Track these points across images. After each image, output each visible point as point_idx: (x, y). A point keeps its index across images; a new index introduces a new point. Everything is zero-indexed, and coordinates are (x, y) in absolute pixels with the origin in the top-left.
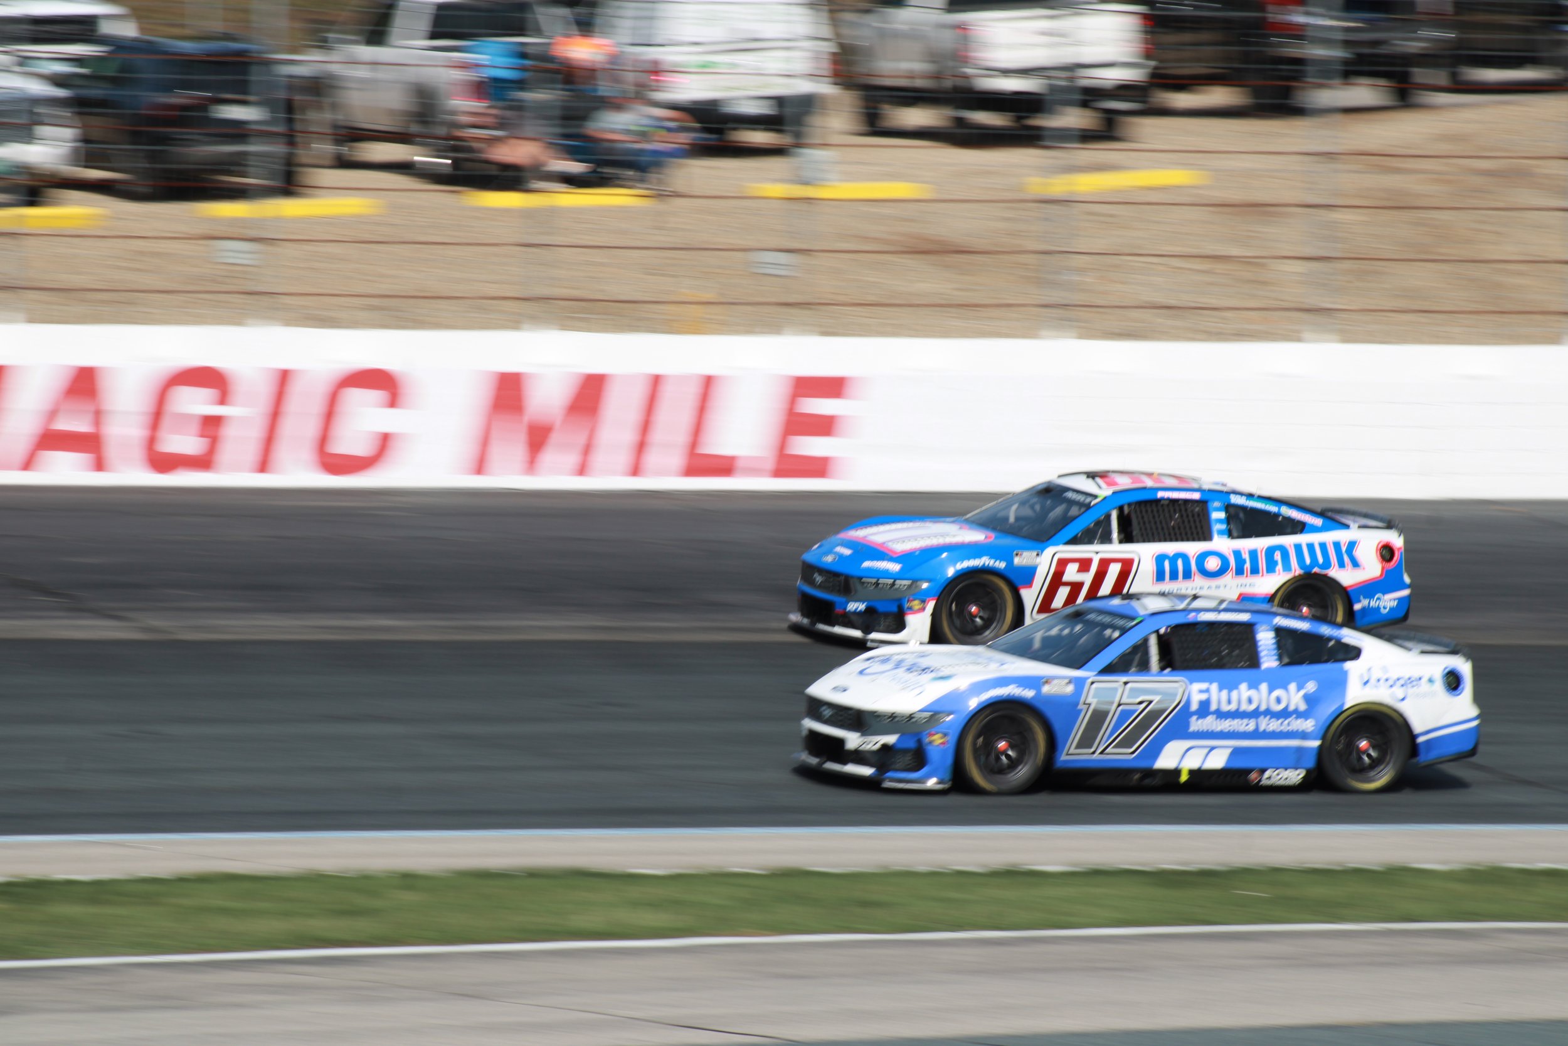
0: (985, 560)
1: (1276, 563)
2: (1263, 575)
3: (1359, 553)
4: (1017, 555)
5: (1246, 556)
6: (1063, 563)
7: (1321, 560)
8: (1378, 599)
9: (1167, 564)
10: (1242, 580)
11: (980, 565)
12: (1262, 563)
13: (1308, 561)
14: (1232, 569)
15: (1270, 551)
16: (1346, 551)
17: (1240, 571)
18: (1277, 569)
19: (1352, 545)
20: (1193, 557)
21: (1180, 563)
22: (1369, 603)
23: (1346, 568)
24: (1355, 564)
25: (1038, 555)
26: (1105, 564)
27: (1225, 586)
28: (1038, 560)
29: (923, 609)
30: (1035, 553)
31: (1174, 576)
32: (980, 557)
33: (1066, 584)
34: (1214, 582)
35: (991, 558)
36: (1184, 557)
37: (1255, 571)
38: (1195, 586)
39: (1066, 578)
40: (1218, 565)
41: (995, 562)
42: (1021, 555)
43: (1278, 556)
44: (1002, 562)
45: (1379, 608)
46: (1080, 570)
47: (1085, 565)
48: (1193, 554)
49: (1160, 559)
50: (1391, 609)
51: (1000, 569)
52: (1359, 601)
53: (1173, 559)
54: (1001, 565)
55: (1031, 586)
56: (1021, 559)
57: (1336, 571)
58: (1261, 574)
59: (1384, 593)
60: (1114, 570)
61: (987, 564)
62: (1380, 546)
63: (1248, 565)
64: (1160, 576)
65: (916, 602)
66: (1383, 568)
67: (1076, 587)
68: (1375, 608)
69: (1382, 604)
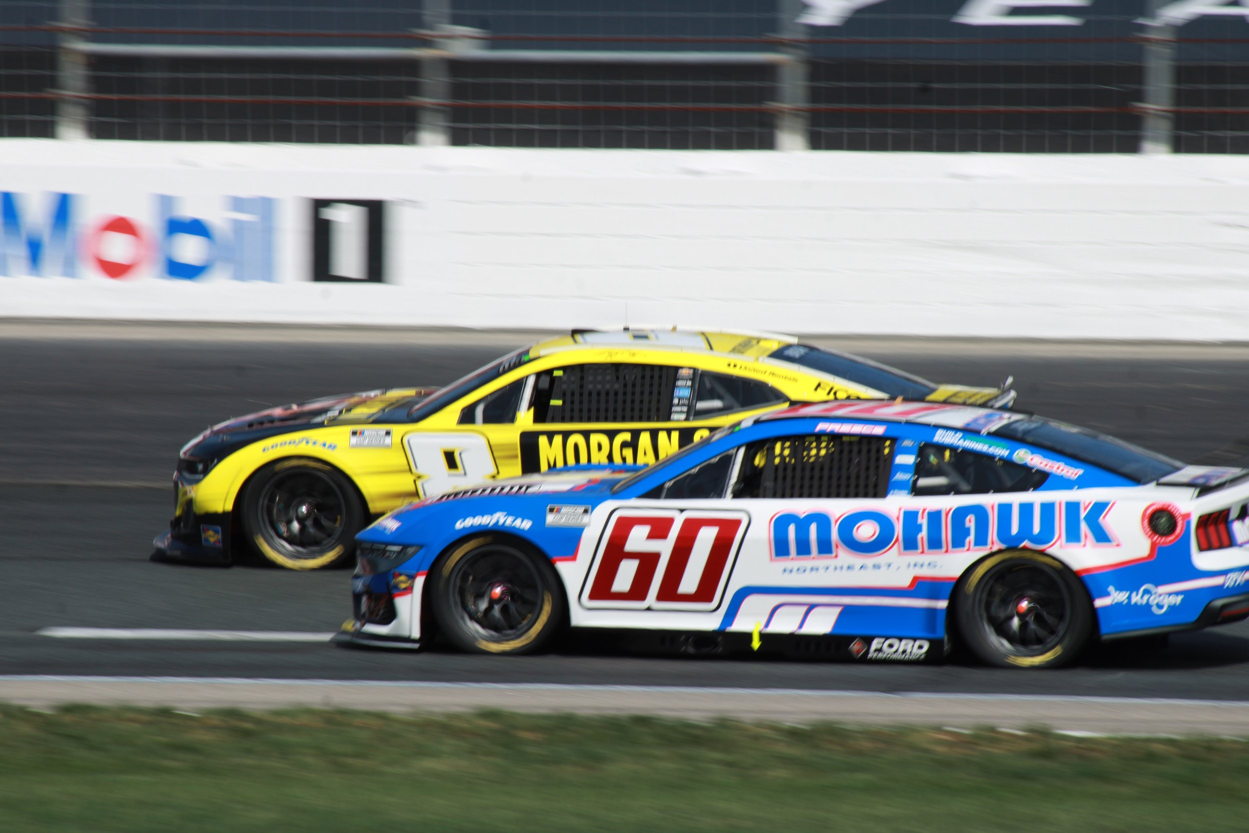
0: (499, 518)
1: (967, 532)
2: (947, 551)
3: (1110, 521)
4: (551, 510)
5: (923, 522)
6: (624, 526)
7: (1036, 529)
8: (1147, 592)
9: (792, 530)
10: (913, 557)
11: (491, 524)
12: (946, 533)
13: (1015, 530)
14: (897, 540)
15: (960, 514)
16: (1086, 518)
17: (910, 544)
18: (967, 540)
19: (1100, 508)
20: (836, 522)
21: (813, 528)
22: (1129, 598)
23: (1082, 543)
24: (1102, 536)
25: (586, 511)
26: (691, 528)
27: (889, 565)
28: (586, 519)
29: (410, 589)
30: (581, 510)
31: (803, 549)
32: (491, 513)
33: (632, 555)
34: (870, 560)
35: (509, 514)
36: (822, 520)
37: (935, 543)
38: (839, 565)
39: (630, 547)
40: (874, 535)
41: (513, 521)
42: (558, 511)
43: (970, 522)
44: (525, 522)
45: (1148, 606)
46: (651, 536)
47: (659, 528)
48: (837, 517)
49: (781, 523)
50: (1172, 608)
51: (523, 530)
52: (1108, 594)
53: (802, 524)
54: (525, 525)
55: (573, 558)
56: (558, 516)
57: (1061, 546)
58: (944, 549)
59: (1158, 584)
60: (706, 537)
61: (501, 522)
62: (1149, 511)
63: (924, 534)
64: (781, 548)
65: (402, 578)
66: (1153, 546)
67: (648, 561)
68: (1141, 606)
69: (1154, 600)
